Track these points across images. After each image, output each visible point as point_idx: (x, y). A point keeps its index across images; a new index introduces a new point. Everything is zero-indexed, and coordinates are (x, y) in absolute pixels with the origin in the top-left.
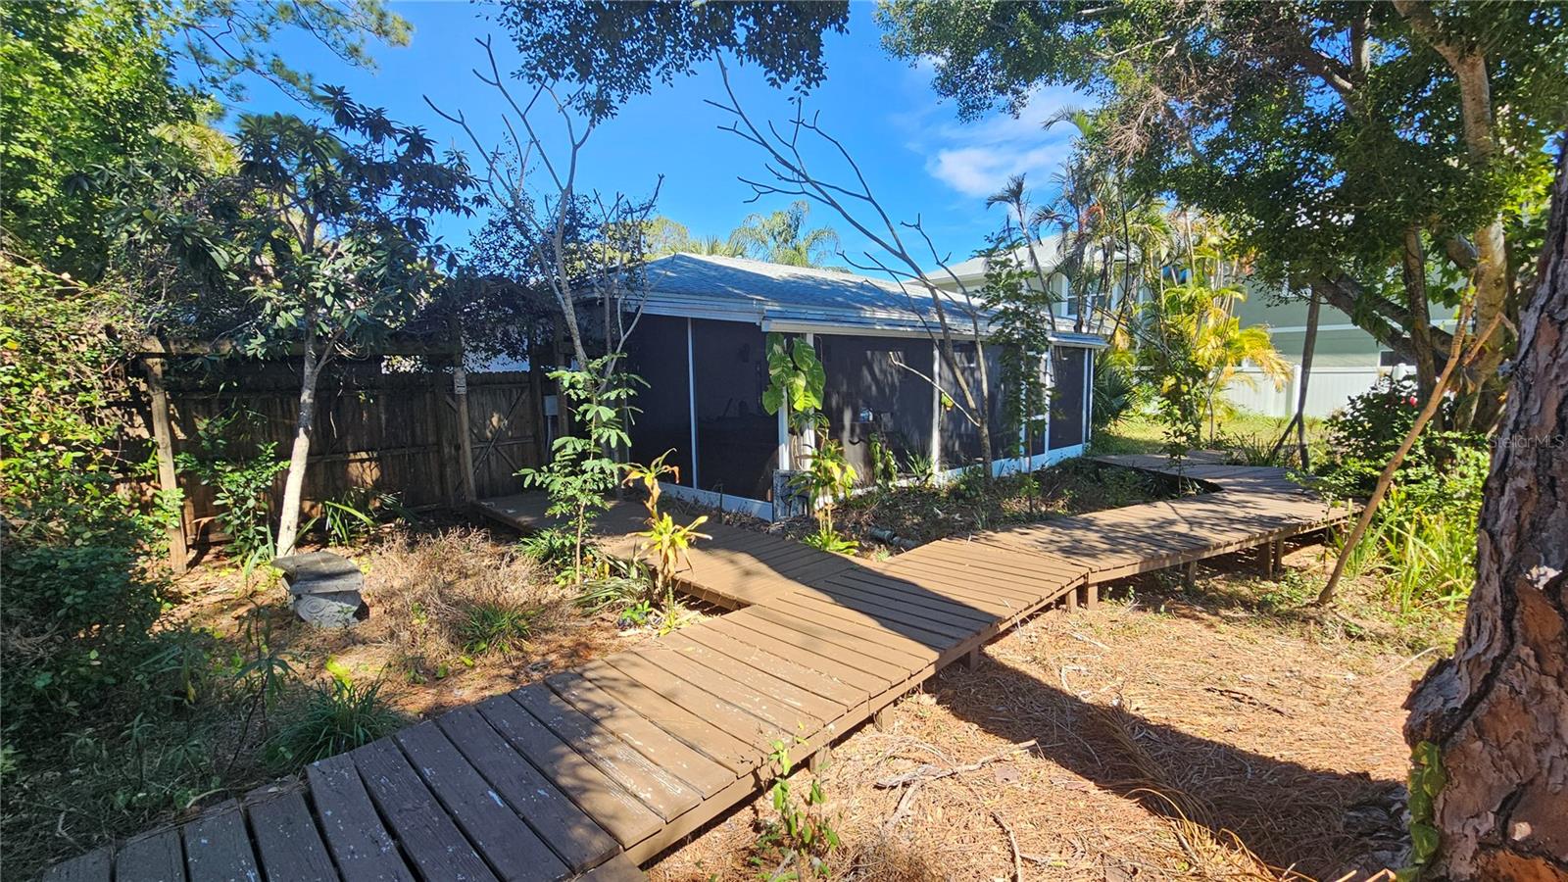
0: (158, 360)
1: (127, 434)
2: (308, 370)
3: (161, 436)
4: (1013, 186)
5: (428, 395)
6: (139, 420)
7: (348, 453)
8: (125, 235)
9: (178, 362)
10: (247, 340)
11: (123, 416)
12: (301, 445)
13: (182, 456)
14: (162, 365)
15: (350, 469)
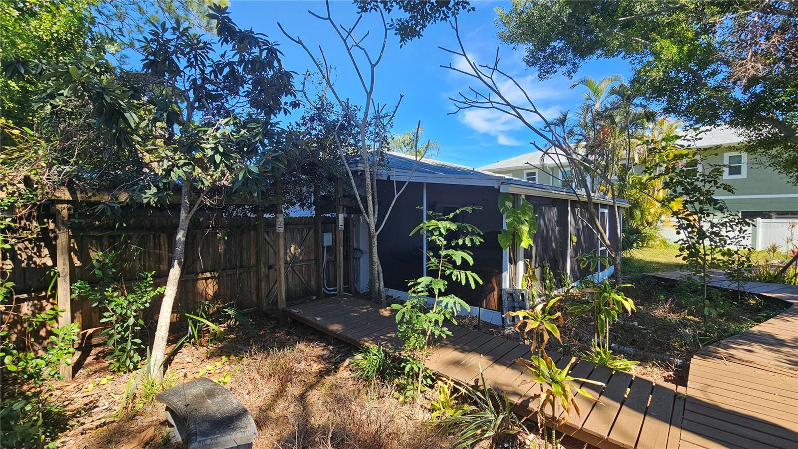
0: (66, 205)
1: (35, 263)
2: (183, 215)
3: (62, 267)
4: (561, 117)
5: (252, 233)
6: (45, 251)
7: (198, 274)
8: (49, 107)
9: (82, 207)
10: (143, 190)
11: (33, 248)
12: (175, 272)
13: (78, 284)
14: (69, 209)
15: (198, 285)
